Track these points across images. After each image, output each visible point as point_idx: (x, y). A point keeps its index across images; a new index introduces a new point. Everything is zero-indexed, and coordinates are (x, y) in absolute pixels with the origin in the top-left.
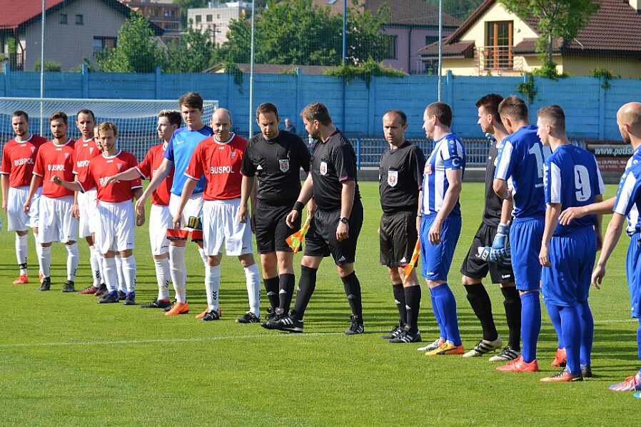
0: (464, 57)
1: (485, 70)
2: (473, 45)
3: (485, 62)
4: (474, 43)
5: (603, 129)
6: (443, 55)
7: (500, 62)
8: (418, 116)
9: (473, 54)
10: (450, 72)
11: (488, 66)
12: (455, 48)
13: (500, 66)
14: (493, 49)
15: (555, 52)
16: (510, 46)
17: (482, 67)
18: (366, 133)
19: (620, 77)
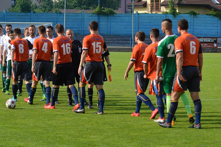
0: (143, 7)
1: (150, 11)
2: (146, 2)
3: (150, 9)
4: (147, 2)
5: (192, 32)
6: (134, 6)
7: (156, 8)
8: (126, 28)
9: (146, 6)
10: (137, 12)
11: (152, 10)
12: (139, 4)
13: (156, 10)
14: (153, 4)
15: (175, 5)
16: (159, 3)
17: (149, 11)
18: (107, 34)
19: (199, 14)
